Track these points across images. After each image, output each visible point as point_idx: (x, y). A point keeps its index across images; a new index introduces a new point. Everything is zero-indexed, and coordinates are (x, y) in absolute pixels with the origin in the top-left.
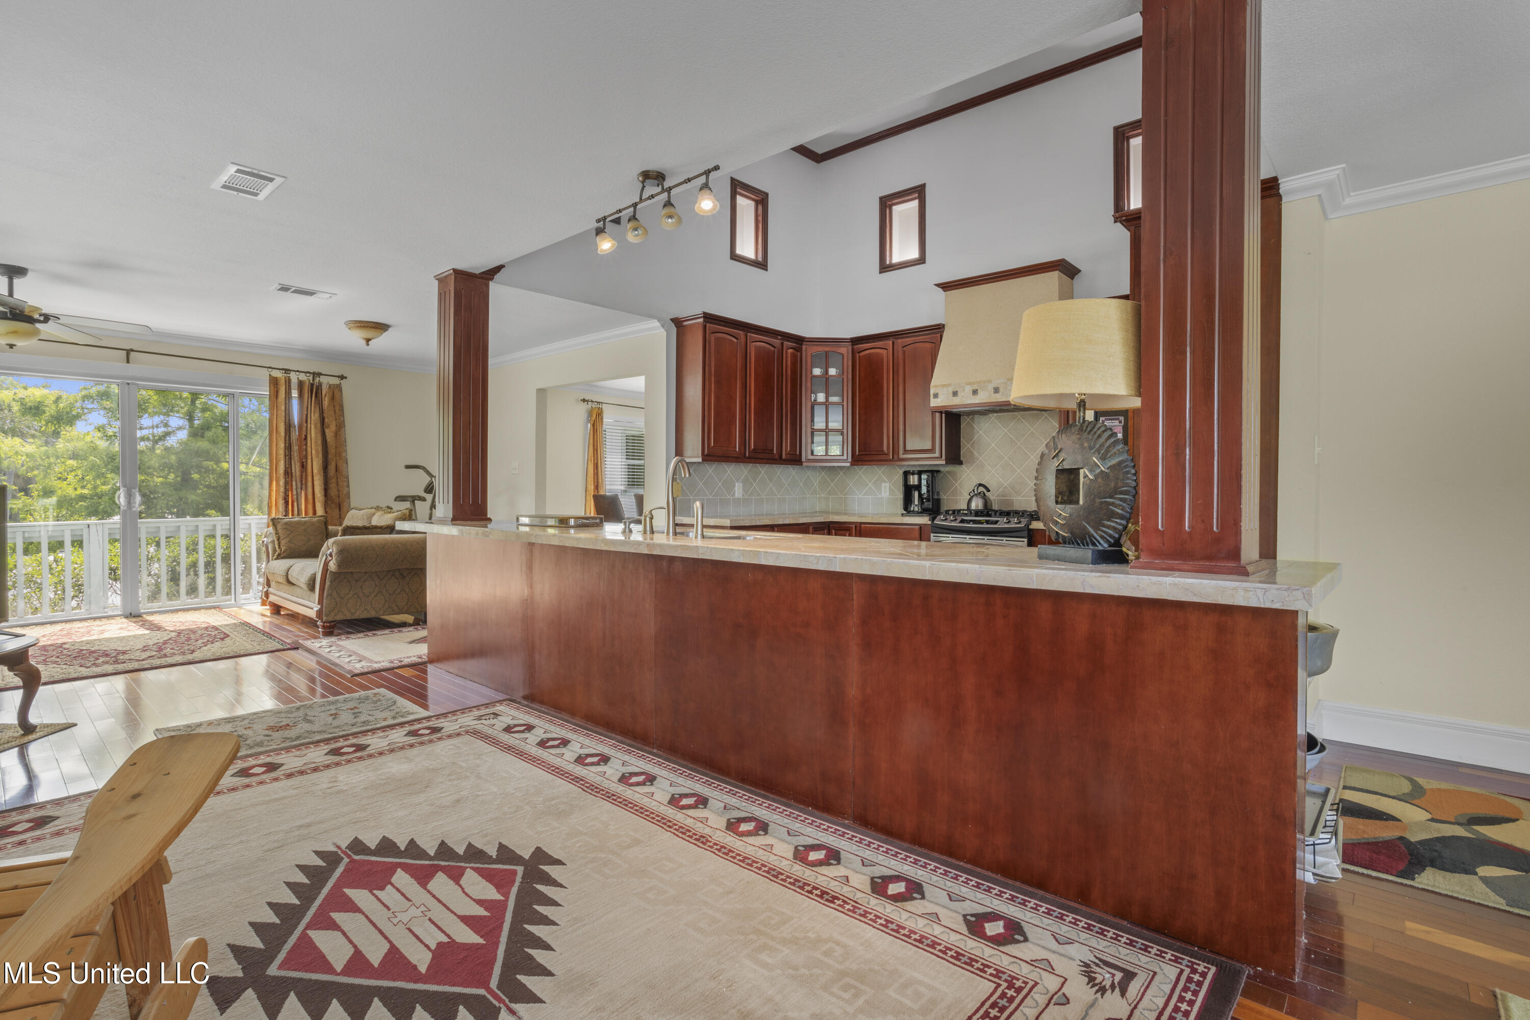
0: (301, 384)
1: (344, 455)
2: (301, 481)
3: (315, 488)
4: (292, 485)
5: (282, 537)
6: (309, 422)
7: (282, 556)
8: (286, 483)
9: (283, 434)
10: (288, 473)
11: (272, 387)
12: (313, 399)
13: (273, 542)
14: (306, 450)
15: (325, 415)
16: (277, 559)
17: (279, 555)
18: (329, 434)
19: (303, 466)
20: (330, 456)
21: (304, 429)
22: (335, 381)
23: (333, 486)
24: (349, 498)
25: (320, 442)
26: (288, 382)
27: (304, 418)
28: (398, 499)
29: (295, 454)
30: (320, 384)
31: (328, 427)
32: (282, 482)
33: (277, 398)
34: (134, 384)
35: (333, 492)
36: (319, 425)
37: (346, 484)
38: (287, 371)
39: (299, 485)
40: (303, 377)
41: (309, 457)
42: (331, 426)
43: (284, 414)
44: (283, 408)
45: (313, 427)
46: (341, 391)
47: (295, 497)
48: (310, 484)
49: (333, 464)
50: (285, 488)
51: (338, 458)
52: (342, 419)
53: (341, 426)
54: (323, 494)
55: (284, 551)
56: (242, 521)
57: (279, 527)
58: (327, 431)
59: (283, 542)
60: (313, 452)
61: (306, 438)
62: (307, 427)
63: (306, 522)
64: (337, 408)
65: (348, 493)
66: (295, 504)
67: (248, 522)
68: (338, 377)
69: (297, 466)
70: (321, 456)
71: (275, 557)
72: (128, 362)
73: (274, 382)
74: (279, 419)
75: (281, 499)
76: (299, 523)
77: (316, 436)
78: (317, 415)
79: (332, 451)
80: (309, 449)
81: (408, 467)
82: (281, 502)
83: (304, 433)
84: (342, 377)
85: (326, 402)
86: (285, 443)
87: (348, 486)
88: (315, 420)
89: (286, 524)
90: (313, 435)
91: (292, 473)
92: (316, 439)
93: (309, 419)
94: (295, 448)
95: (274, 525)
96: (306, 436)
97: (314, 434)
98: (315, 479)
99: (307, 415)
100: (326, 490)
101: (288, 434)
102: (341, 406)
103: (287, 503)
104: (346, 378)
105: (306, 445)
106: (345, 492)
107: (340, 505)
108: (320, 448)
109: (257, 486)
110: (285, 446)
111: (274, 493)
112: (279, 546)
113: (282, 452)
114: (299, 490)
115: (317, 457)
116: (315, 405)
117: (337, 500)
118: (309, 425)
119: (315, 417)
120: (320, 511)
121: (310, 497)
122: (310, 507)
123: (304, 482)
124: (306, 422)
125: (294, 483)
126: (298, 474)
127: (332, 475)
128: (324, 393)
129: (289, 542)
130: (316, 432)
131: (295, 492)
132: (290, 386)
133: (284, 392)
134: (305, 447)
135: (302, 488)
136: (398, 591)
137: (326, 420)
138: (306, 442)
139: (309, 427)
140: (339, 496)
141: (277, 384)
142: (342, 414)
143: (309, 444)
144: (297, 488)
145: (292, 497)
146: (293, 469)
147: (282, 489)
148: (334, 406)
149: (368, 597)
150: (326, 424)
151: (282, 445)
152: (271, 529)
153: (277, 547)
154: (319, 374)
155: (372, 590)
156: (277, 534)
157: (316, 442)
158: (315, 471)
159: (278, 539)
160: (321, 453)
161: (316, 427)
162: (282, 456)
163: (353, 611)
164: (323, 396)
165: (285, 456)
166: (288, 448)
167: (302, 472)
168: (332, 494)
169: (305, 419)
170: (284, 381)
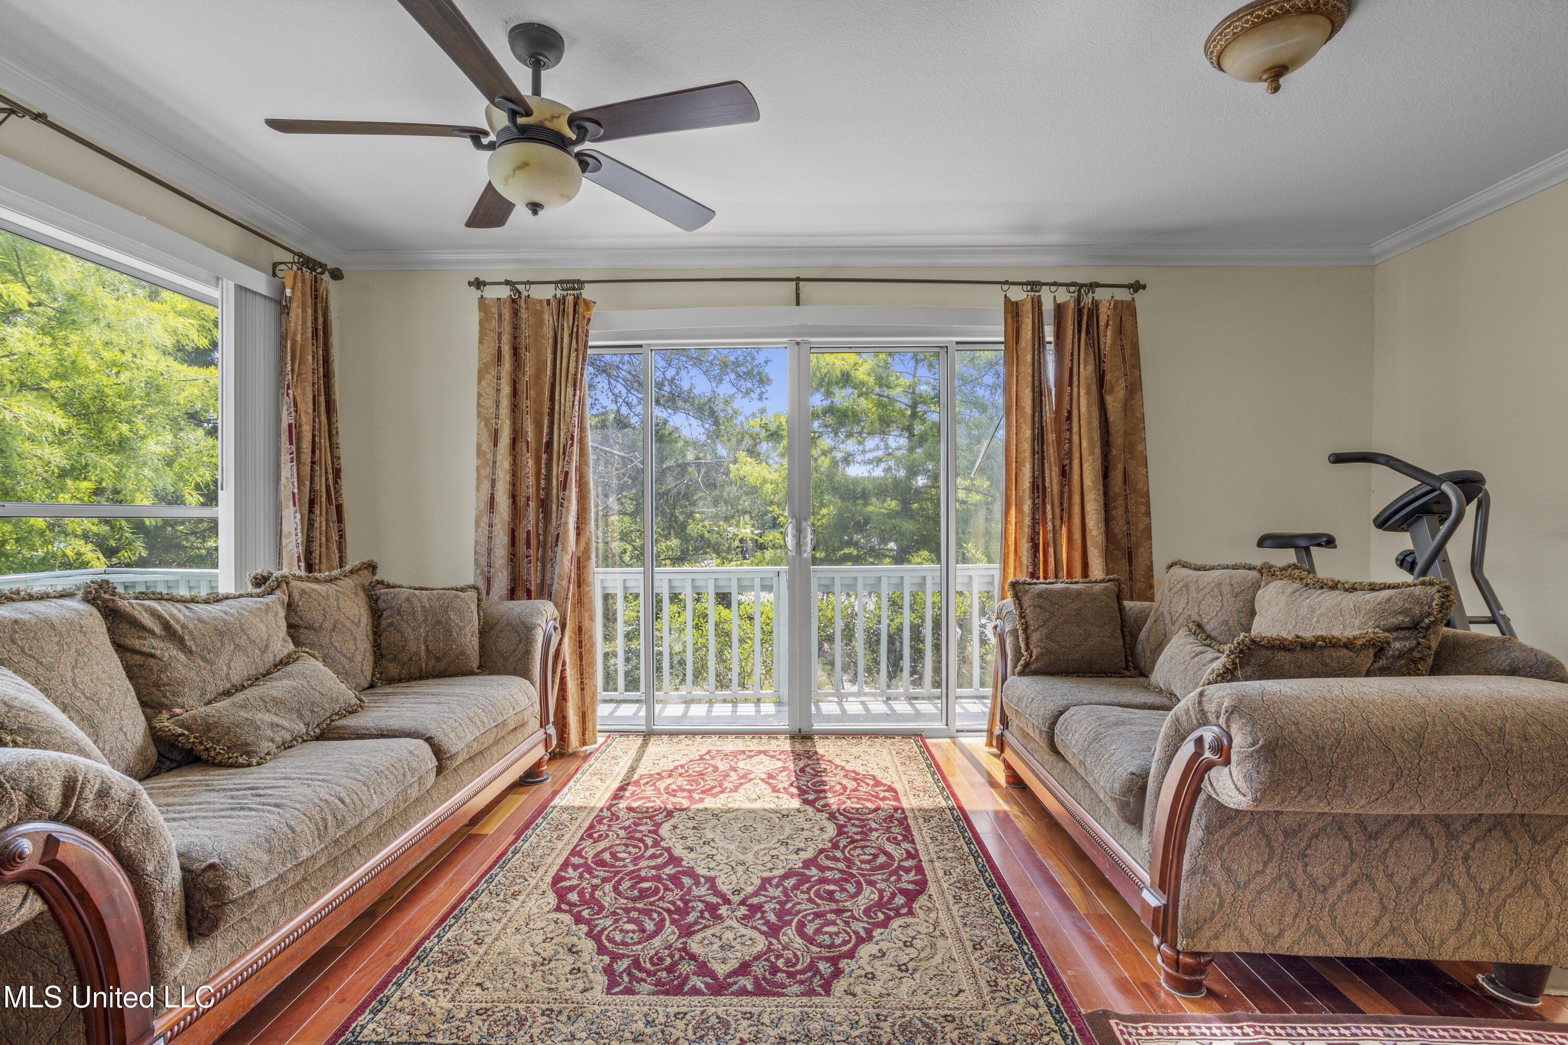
0: (1059, 310)
1: (1140, 448)
2: (1062, 504)
3: (1088, 517)
4: (1044, 512)
5: (1033, 624)
6: (1075, 384)
7: (1033, 667)
8: (1034, 509)
9: (1029, 410)
10: (1038, 488)
11: (1009, 320)
12: (1083, 335)
13: (1014, 632)
14: (1070, 440)
15: (1106, 366)
16: (1022, 673)
17: (1027, 665)
18: (1113, 403)
19: (1064, 473)
20: (1114, 451)
21: (1066, 398)
22: (1123, 295)
23: (1118, 513)
24: (1150, 538)
25: (1096, 422)
26: (1037, 304)
27: (1067, 375)
28: (1268, 543)
29: (1051, 451)
30: (1096, 305)
31: (1112, 391)
32: (1027, 507)
33: (1017, 343)
34: (805, 342)
35: (1119, 526)
36: (1094, 388)
37: (1143, 509)
38: (1034, 285)
39: (1058, 511)
40: (1064, 296)
41: (1076, 455)
42: (1117, 389)
43: (1030, 371)
44: (1029, 358)
45: (1083, 392)
46: (1134, 315)
47: (1050, 535)
48: (1077, 510)
49: (1120, 467)
50: (1033, 518)
51: (1128, 456)
52: (1137, 375)
53: (1134, 388)
54: (1103, 529)
55: (1037, 658)
56: (961, 572)
57: (1027, 601)
58: (1109, 399)
59: (1035, 637)
60: (1084, 444)
61: (1069, 418)
62: (1071, 394)
63: (1079, 593)
64: (1128, 351)
65: (1148, 529)
66: (1051, 550)
67: (970, 573)
68: (1128, 286)
69: (1054, 474)
70: (1098, 451)
71: (1019, 668)
72: (798, 304)
73: (1013, 310)
74: (1021, 382)
75: (1025, 540)
76: (1065, 594)
77: (1089, 409)
78: (1091, 368)
79: (1118, 440)
80: (1075, 438)
81: (1339, 459)
82: (1025, 546)
83: (1066, 406)
84: (1137, 287)
85: (1108, 339)
86: (1033, 429)
87: (1148, 514)
88: (1086, 378)
89: (1040, 595)
90: (1083, 410)
91: (1044, 488)
92: (1090, 416)
93: (1075, 378)
94: (1051, 437)
95: (1017, 597)
96: (1070, 413)
97: (1085, 405)
98: (1087, 498)
99: (1071, 369)
100: (1108, 519)
101: (1038, 409)
102: (1135, 346)
103: (1035, 547)
104: (1144, 287)
105: (1070, 430)
106: (1141, 527)
107: (1130, 554)
108: (1097, 436)
109: (982, 514)
110: (1033, 434)
111: (1012, 528)
112: (1027, 645)
113: (1027, 446)
114: (1058, 522)
115: (1092, 453)
116: (1086, 349)
117: (1124, 542)
118: (1075, 390)
119: (1086, 372)
120: (1097, 570)
121: (1077, 535)
122: (1077, 556)
123: (1065, 506)
124: (1071, 384)
125: (1049, 507)
126: (1056, 489)
127: (1117, 490)
128: (1102, 323)
129: (1048, 636)
130: (1088, 403)
131: (1050, 526)
132: (1040, 314)
133: (1030, 327)
134: (1067, 436)
135: (1062, 518)
136: (1431, 879)
137: (1108, 377)
138: (1071, 424)
139: (1075, 394)
140: (1129, 535)
141: (1018, 315)
142: (1137, 365)
143: (1075, 429)
144: (1053, 518)
145: (1044, 538)
146: (1047, 480)
147: (1027, 521)
148: (1122, 346)
149: (1325, 890)
150: (1107, 385)
151: (1027, 433)
152: (1009, 600)
153: (1023, 646)
154: (1093, 286)
155: (1338, 870)
156: (1022, 616)
157: (1089, 423)
158: (1088, 482)
159: (1025, 630)
160: (1098, 444)
161: (1088, 392)
162: (1027, 455)
163: (1273, 930)
164: (1102, 328)
165: (1033, 453)
166: (1039, 437)
167: (1062, 485)
168: (1117, 530)
169: (1067, 379)
170: (1030, 305)
